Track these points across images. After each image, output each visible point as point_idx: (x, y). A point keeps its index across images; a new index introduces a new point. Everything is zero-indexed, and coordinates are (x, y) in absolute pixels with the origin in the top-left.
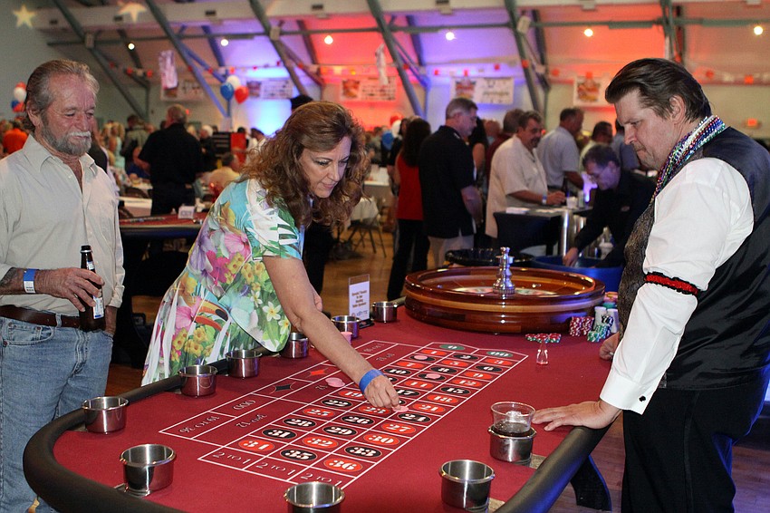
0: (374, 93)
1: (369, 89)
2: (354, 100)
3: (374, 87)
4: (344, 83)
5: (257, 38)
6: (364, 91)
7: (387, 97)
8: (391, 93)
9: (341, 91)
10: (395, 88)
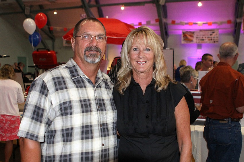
0: (204, 38)
1: (201, 37)
2: (191, 43)
3: (203, 35)
4: (184, 33)
5: (146, 5)
6: (197, 38)
7: (213, 41)
8: (216, 38)
9: (182, 38)
10: (217, 36)
